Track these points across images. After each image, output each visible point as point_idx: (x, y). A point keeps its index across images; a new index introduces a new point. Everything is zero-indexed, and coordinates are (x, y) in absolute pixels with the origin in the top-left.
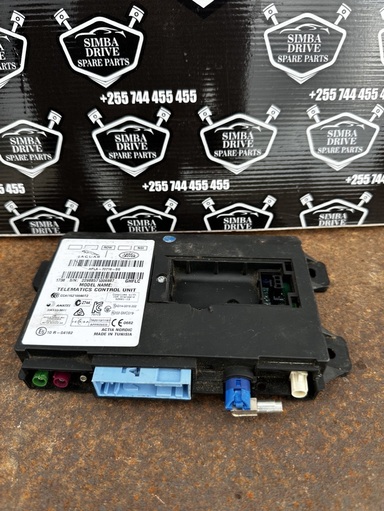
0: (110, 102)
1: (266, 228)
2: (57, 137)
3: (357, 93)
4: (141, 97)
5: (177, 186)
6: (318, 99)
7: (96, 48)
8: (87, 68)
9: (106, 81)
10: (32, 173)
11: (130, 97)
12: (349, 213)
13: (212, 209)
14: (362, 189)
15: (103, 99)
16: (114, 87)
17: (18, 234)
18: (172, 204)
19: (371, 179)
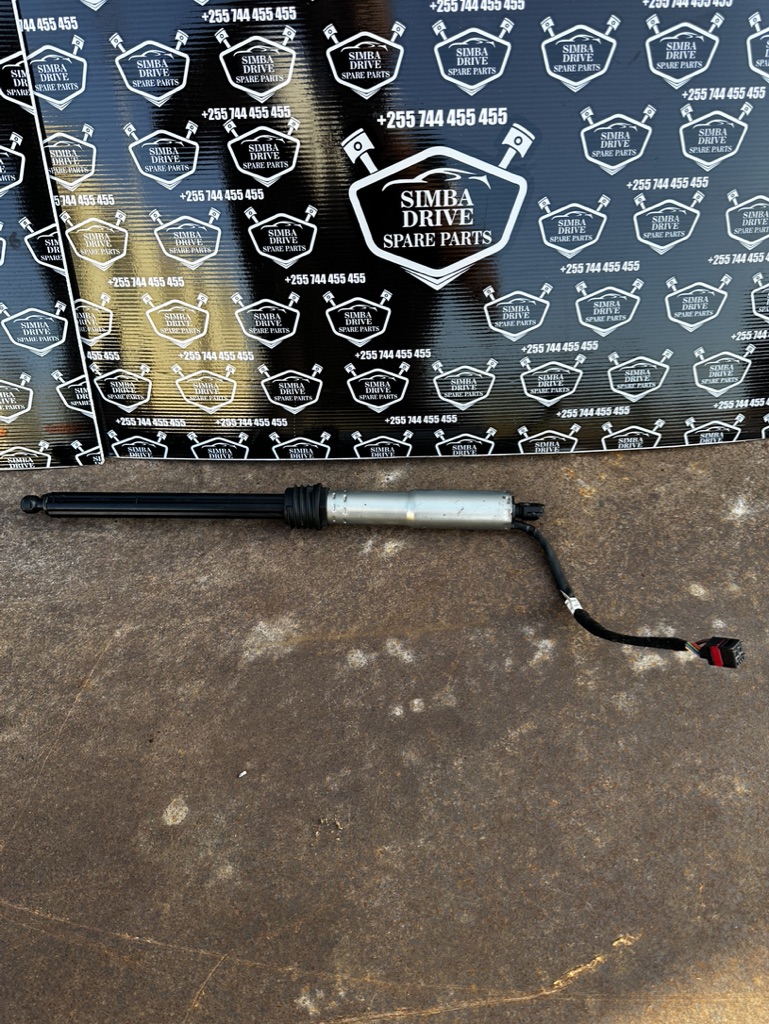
0: (362, 358)
1: (489, 454)
2: (319, 383)
3: (562, 346)
4: (387, 355)
5: (414, 420)
6: (529, 352)
7: (354, 319)
8: (346, 333)
9: (359, 343)
10: (295, 410)
11: (379, 354)
12: (561, 442)
13: (442, 438)
14: (572, 421)
15: (358, 355)
16: (366, 347)
17: (278, 459)
18: (408, 434)
19: (579, 413)
